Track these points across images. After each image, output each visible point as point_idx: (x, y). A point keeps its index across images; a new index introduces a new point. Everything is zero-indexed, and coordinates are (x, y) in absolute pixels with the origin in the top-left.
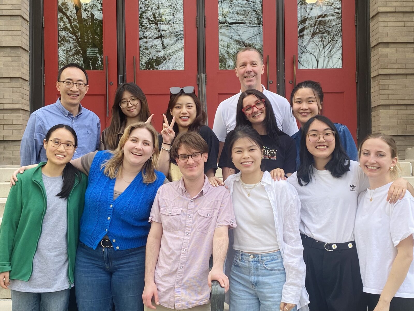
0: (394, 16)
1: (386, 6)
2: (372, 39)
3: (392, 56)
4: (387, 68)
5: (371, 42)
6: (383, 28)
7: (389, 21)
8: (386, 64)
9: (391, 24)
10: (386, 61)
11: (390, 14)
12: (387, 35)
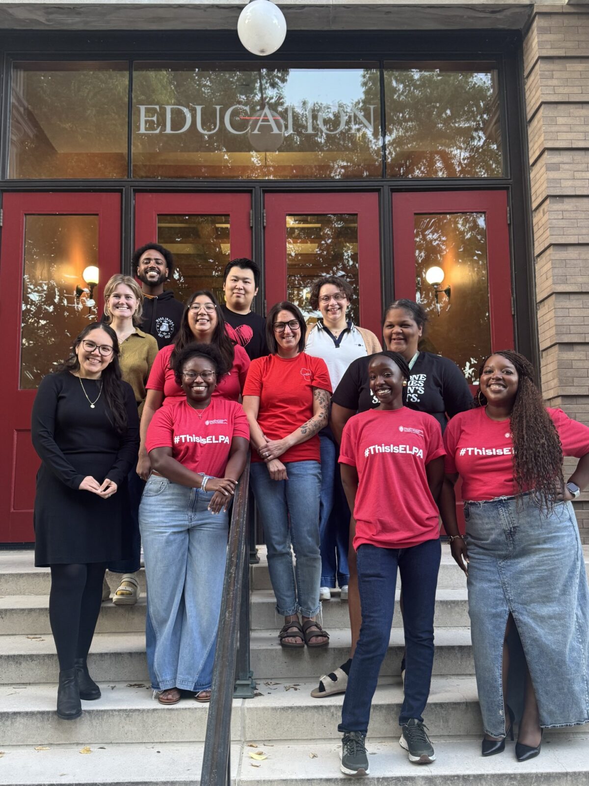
0: (580, 299)
1: (565, 282)
2: (541, 338)
3: (580, 364)
4: (570, 384)
5: (540, 341)
6: (563, 319)
7: (571, 307)
8: (570, 379)
9: (575, 313)
10: (569, 374)
11: (572, 297)
12: (568, 331)
